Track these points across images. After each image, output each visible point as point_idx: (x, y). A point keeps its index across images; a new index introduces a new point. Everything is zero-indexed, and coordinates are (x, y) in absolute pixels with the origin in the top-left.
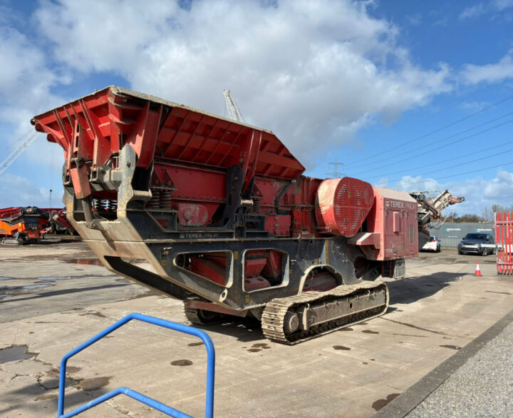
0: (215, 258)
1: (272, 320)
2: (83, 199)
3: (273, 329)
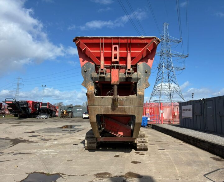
0: (111, 117)
1: (143, 141)
2: (116, 85)
3: (143, 145)
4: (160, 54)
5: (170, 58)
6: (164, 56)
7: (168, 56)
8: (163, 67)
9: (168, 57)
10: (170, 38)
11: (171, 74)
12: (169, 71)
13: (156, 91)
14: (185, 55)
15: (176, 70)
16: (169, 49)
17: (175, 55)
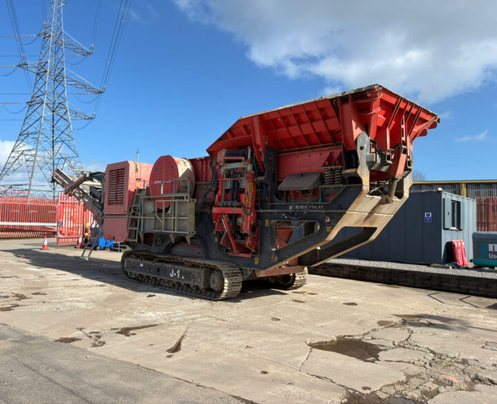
4: (35, 70)
5: (63, 86)
6: (47, 77)
7: (58, 79)
8: (43, 103)
9: (56, 84)
10: (66, 37)
11: (61, 125)
12: (57, 118)
13: (17, 161)
14: (98, 88)
15: (74, 118)
16: (62, 63)
17: (73, 83)
